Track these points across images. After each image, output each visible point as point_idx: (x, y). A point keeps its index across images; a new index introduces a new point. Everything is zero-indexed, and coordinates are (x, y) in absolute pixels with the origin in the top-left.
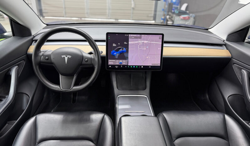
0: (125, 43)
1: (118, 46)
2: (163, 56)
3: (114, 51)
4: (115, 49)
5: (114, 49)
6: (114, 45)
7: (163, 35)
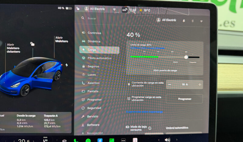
0: (59, 40)
1: (26, 52)
2: (219, 92)
3: (11, 74)
4: (16, 68)
5: (10, 68)
6: (12, 49)
7: (212, 9)
